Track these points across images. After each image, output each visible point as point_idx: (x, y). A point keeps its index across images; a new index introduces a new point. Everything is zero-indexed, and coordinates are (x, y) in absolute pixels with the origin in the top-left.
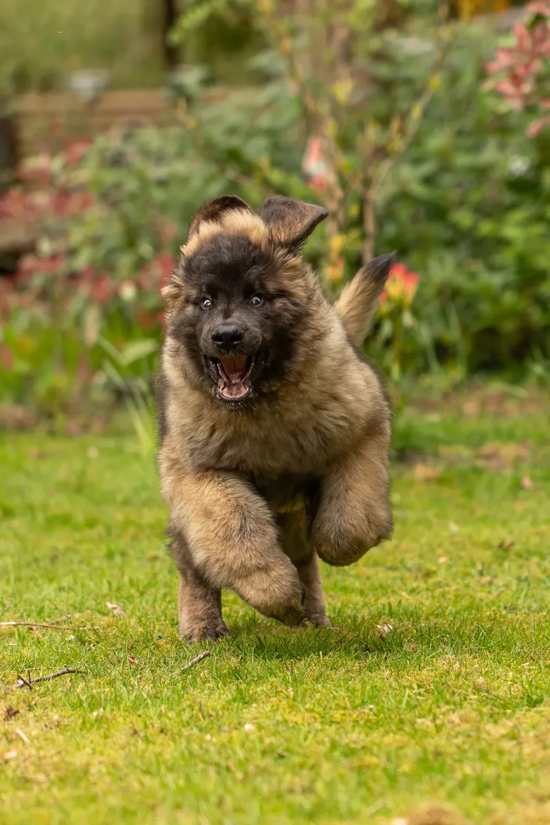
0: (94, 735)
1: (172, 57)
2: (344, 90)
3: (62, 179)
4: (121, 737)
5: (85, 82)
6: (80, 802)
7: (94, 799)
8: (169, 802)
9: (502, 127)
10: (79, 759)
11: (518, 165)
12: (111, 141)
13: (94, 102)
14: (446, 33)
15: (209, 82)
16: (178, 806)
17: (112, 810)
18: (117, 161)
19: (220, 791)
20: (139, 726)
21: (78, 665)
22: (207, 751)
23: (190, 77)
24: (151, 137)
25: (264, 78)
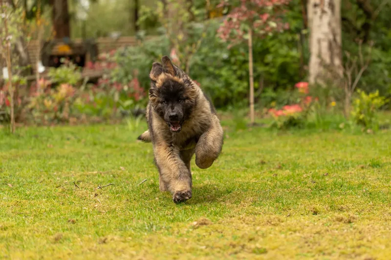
0: (117, 201)
1: (137, 28)
2: (181, 37)
3: (109, 59)
4: (124, 201)
5: (115, 35)
6: (113, 217)
7: (117, 217)
8: (136, 218)
9: (221, 46)
10: (113, 207)
11: (225, 56)
12: (121, 50)
13: (118, 39)
14: (207, 22)
15: (147, 34)
16: (139, 219)
17: (122, 219)
18: (123, 55)
19: (149, 215)
20: (129, 198)
21: (113, 183)
22: (146, 204)
23: (142, 33)
24: (132, 49)
25: (160, 34)
